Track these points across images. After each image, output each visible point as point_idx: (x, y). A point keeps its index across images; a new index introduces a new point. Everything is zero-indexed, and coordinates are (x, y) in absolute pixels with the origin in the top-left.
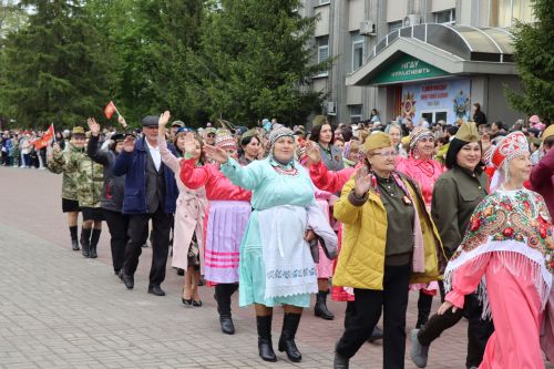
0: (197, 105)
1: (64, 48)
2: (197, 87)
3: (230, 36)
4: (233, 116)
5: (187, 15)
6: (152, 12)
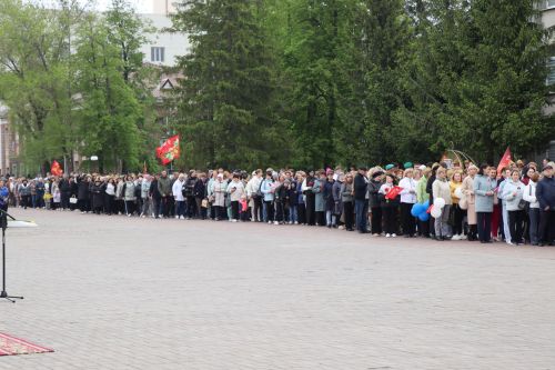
0: (414, 134)
1: (245, 73)
4: (467, 146)
5: (378, 28)
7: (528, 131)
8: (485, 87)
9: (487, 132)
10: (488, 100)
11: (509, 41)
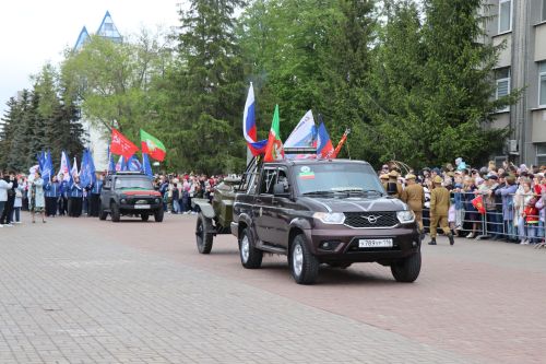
0: (366, 145)
1: (224, 88)
2: (365, 125)
3: (402, 70)
4: (408, 156)
5: (351, 51)
6: (309, 49)
7: (463, 143)
8: (429, 102)
9: (427, 143)
10: (430, 114)
11: (454, 59)
